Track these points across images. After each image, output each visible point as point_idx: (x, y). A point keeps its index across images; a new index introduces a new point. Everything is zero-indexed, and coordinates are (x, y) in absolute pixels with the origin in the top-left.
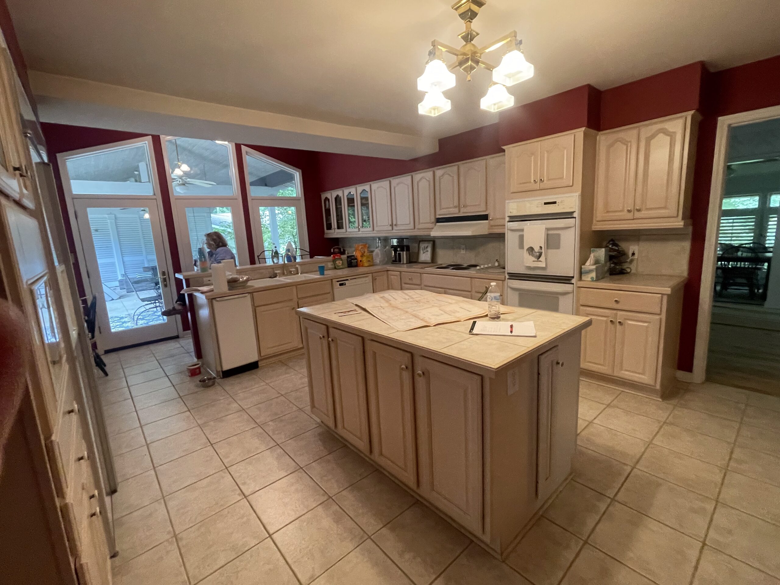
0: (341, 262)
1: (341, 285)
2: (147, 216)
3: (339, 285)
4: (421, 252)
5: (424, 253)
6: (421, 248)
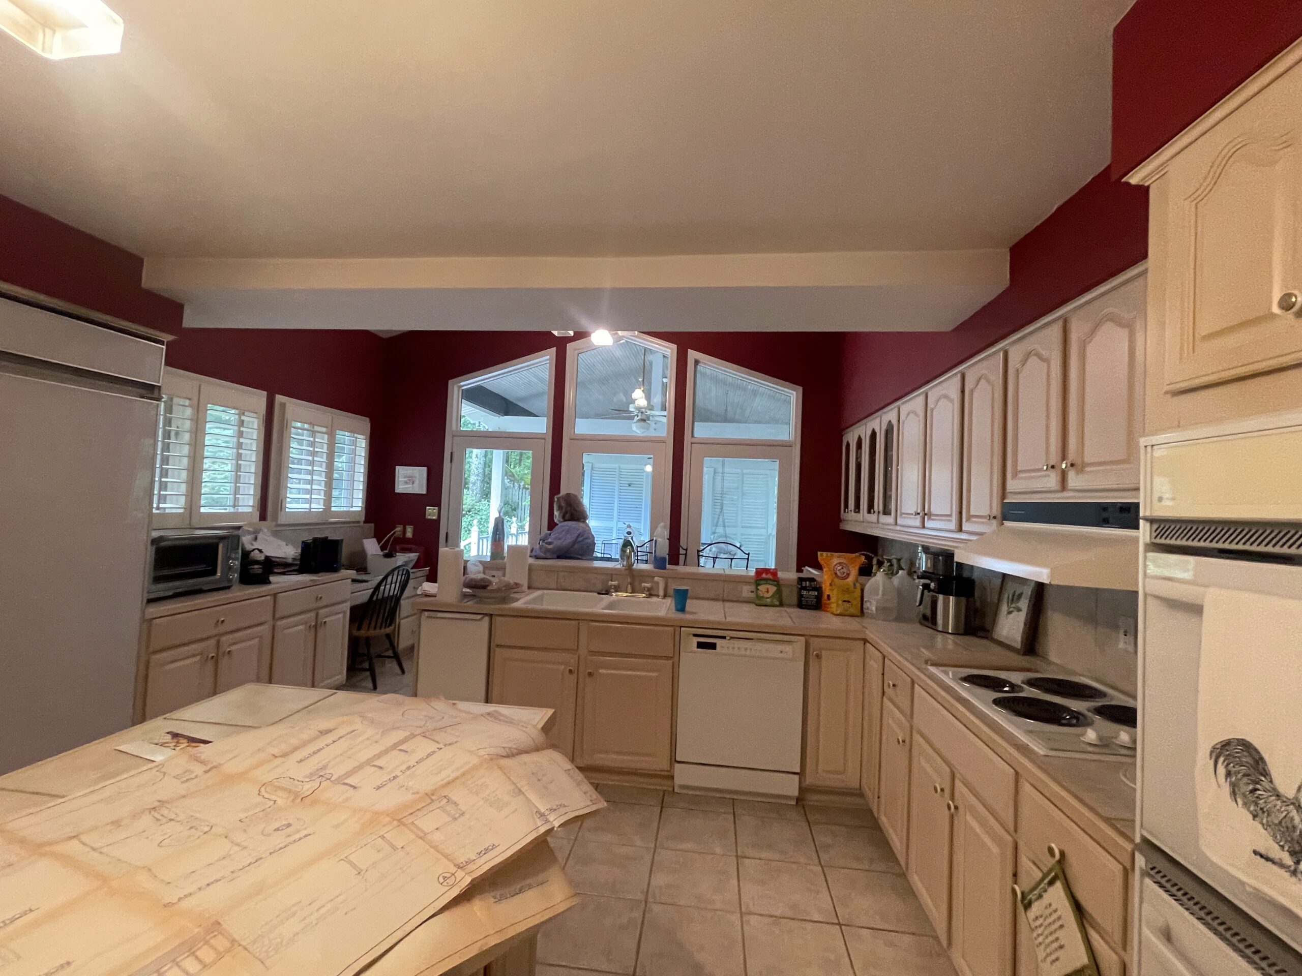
0: (773, 589)
1: (700, 645)
2: (649, 468)
3: (695, 645)
4: (1004, 608)
5: (1010, 613)
6: (1006, 596)
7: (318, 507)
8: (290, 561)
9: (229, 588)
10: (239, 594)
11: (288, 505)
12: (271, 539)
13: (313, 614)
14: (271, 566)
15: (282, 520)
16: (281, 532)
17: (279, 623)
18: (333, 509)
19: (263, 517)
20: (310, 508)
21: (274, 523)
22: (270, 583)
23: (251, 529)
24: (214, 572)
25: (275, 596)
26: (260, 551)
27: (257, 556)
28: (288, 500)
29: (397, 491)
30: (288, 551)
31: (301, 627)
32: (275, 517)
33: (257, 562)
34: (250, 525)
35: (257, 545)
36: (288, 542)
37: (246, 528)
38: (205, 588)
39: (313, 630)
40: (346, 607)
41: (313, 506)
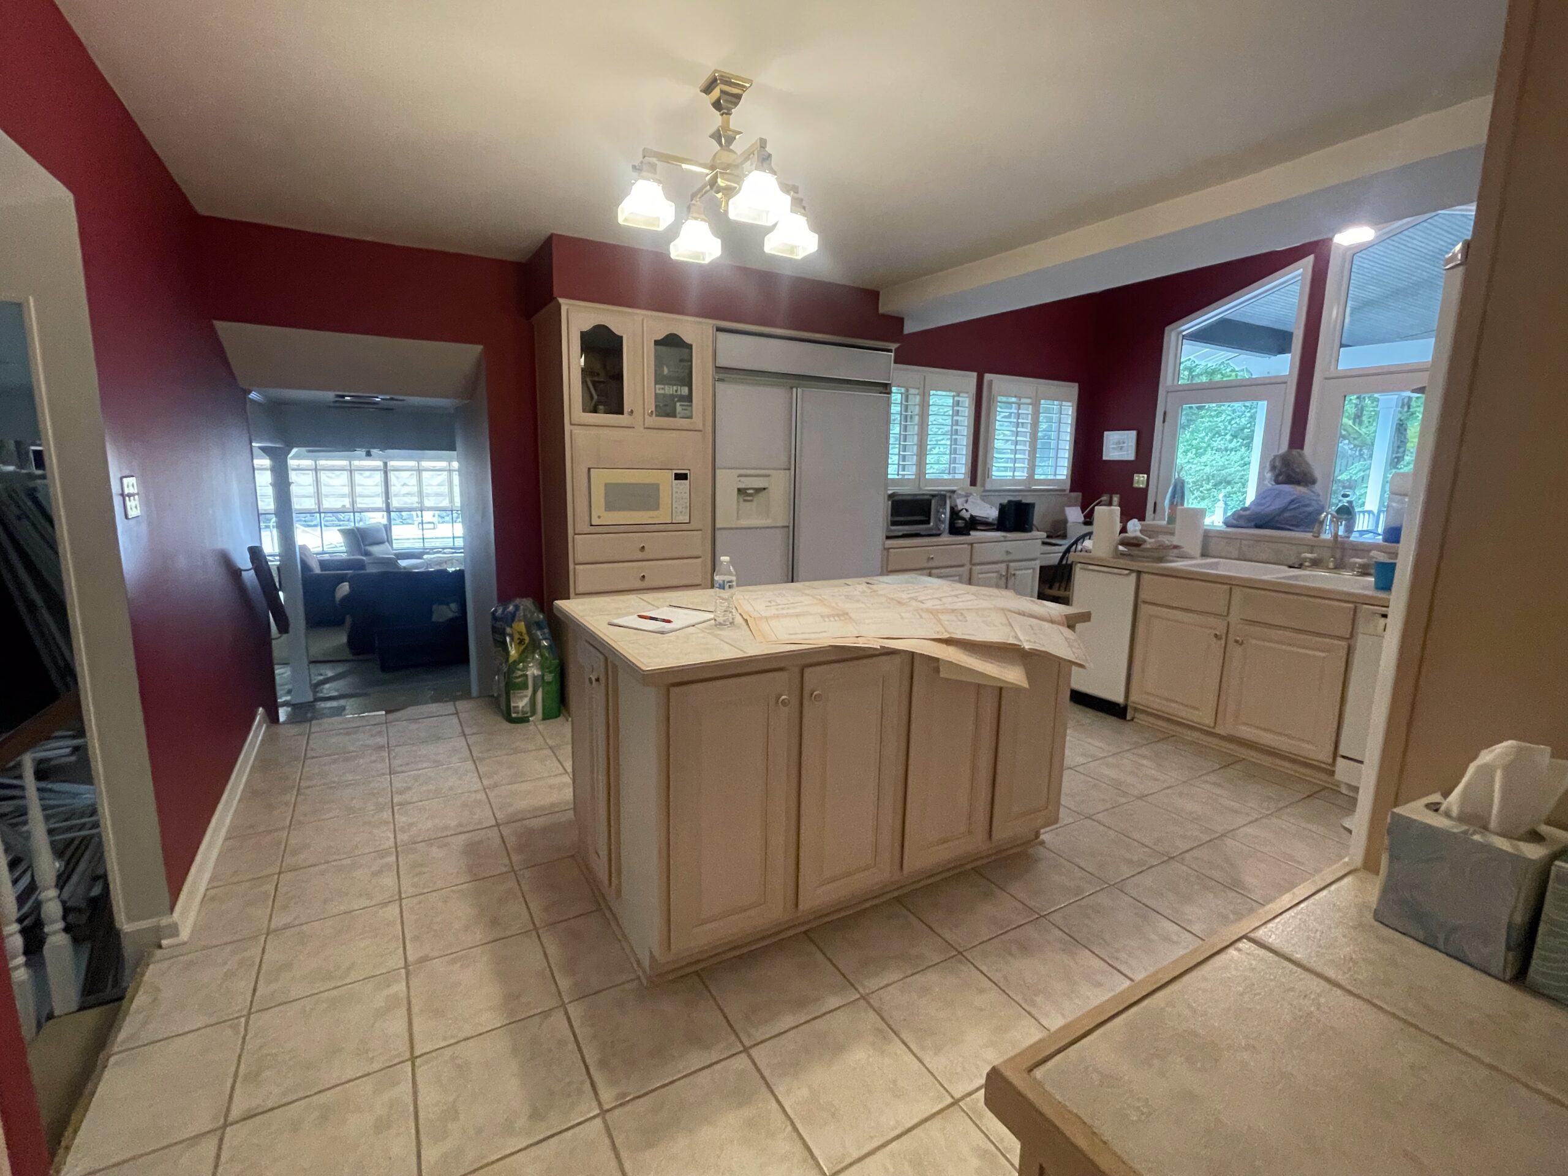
7: (1022, 475)
8: (990, 520)
9: (939, 535)
10: (946, 539)
11: (994, 473)
12: (979, 502)
13: (1004, 566)
14: (975, 524)
15: (988, 487)
16: (986, 496)
17: (974, 568)
18: (1036, 477)
19: (973, 483)
20: (1014, 476)
21: (982, 489)
22: (969, 534)
23: (963, 493)
24: (928, 522)
25: (972, 544)
26: (967, 510)
27: (964, 514)
28: (994, 468)
29: (1105, 458)
30: (991, 513)
31: (994, 575)
32: (983, 485)
33: (963, 519)
34: (962, 489)
35: (967, 506)
36: (992, 505)
37: (959, 492)
38: (922, 533)
39: (1004, 579)
40: (1037, 565)
41: (1016, 474)
